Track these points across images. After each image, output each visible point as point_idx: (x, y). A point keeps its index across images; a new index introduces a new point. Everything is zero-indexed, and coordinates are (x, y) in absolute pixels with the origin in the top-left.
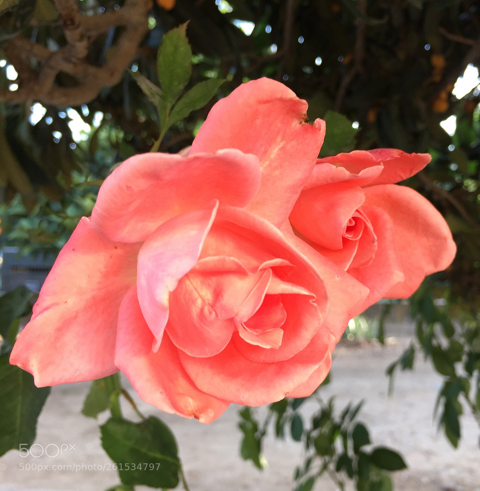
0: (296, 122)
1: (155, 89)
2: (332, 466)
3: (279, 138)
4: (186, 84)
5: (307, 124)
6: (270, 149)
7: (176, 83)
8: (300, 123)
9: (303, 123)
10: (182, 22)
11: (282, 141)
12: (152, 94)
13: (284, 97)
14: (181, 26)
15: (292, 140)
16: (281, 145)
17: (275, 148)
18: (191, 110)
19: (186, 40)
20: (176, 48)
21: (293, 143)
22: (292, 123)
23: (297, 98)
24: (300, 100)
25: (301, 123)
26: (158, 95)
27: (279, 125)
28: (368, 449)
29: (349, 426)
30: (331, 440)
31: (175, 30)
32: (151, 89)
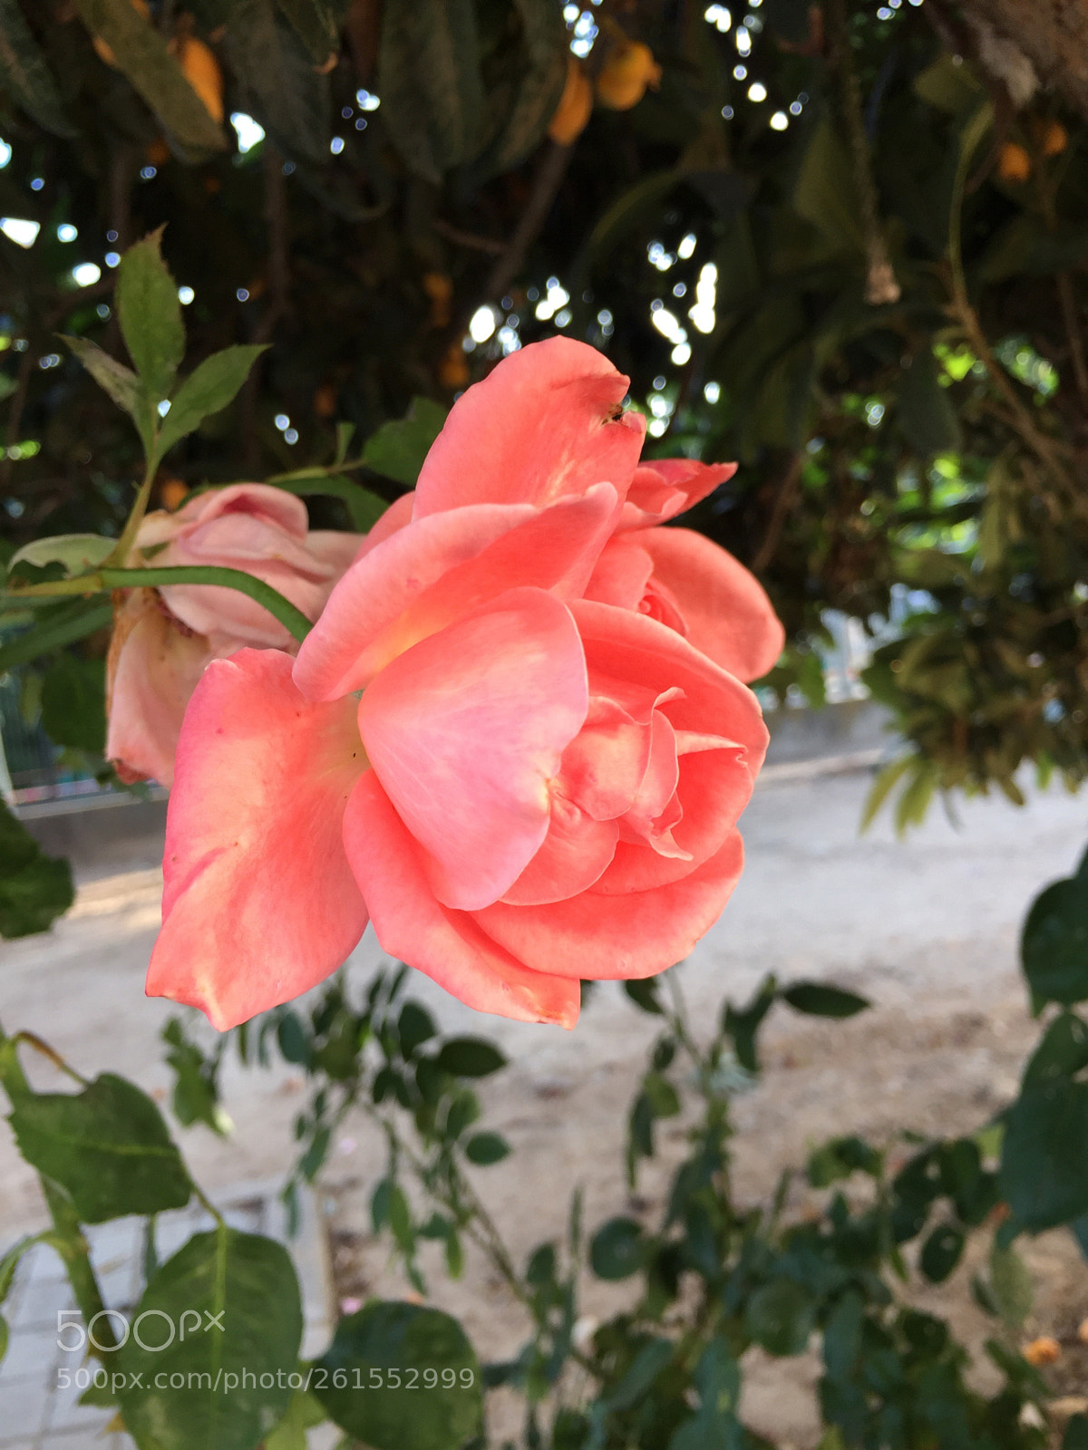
0: (597, 420)
1: (124, 374)
2: (365, 1096)
3: (565, 456)
4: (180, 359)
5: (615, 423)
6: (549, 478)
7: (159, 360)
8: (604, 423)
9: (611, 421)
10: (151, 227)
11: (569, 460)
12: (118, 386)
13: (596, 372)
14: (149, 237)
15: (588, 456)
16: (567, 469)
17: (556, 476)
18: (203, 414)
19: (163, 266)
20: (147, 283)
21: (590, 463)
22: (588, 424)
23: (618, 374)
24: (622, 376)
25: (606, 421)
26: (131, 386)
27: (566, 429)
28: (431, 1048)
29: (389, 1012)
30: (356, 1047)
31: (140, 245)
32: (115, 375)
